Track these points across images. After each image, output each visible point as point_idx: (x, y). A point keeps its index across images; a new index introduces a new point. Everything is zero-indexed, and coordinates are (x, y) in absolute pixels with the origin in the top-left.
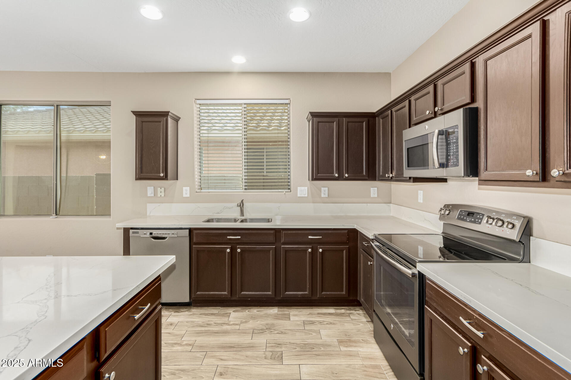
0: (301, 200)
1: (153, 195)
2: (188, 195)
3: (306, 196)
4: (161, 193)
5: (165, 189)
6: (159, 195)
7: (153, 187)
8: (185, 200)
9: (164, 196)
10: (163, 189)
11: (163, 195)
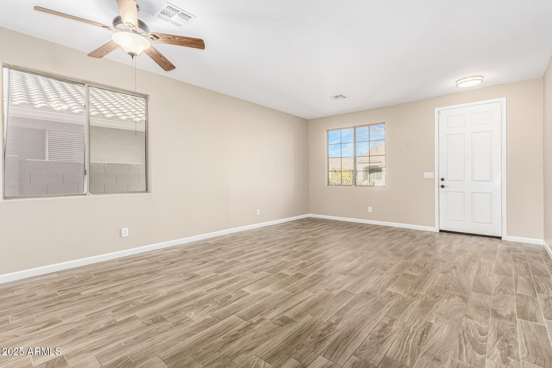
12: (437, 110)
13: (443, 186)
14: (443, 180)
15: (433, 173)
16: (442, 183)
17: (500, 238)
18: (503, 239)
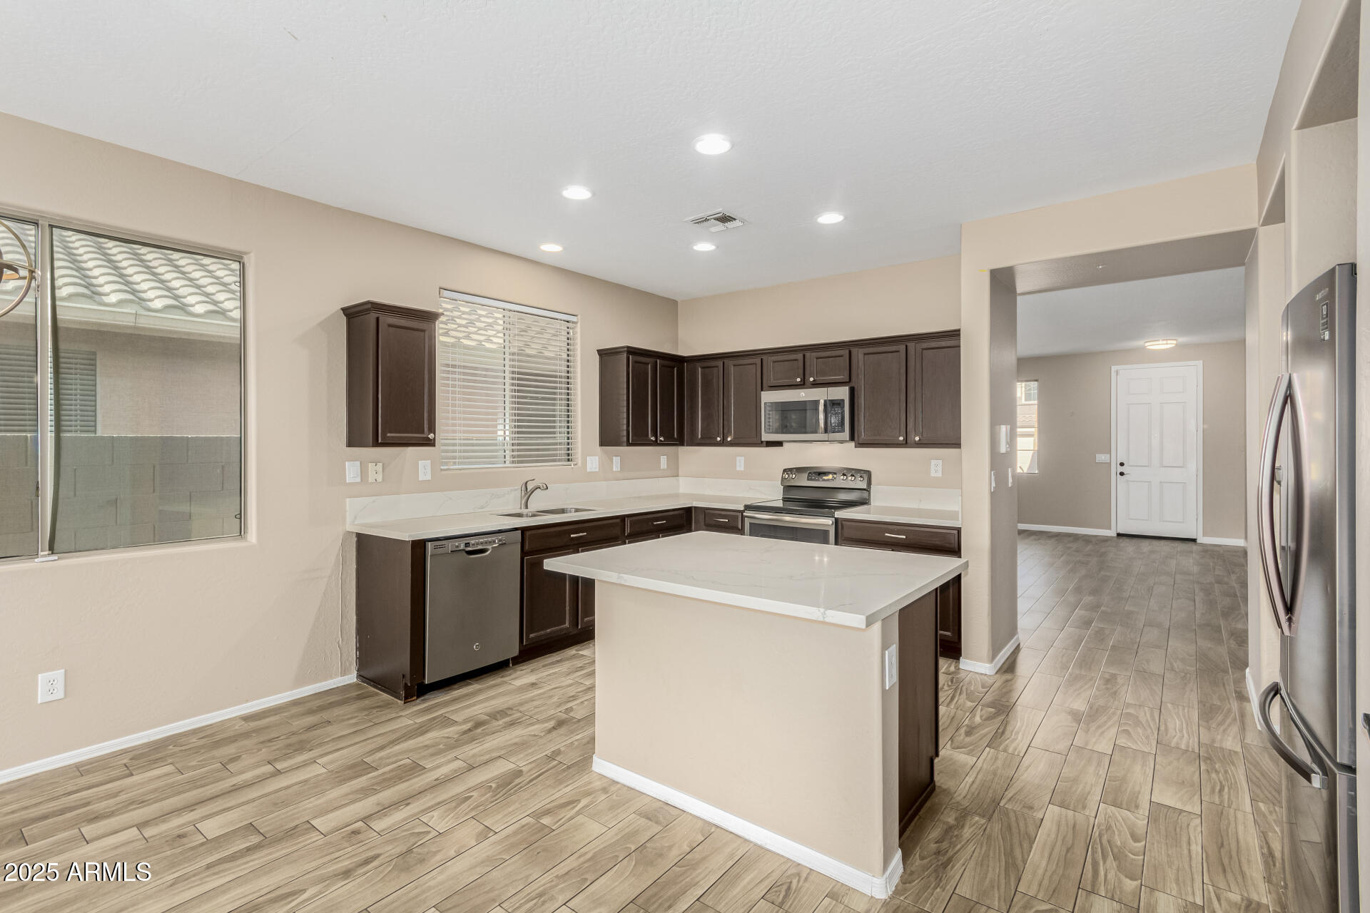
0: (591, 477)
1: (358, 480)
2: (428, 477)
3: (597, 470)
4: (375, 472)
5: (383, 465)
6: (371, 480)
7: (359, 462)
8: (426, 487)
9: (383, 480)
10: (380, 465)
11: (380, 479)
12: (1114, 368)
13: (1122, 474)
14: (1122, 464)
15: (1109, 455)
16: (1121, 469)
17: (1194, 540)
18: (1198, 541)
